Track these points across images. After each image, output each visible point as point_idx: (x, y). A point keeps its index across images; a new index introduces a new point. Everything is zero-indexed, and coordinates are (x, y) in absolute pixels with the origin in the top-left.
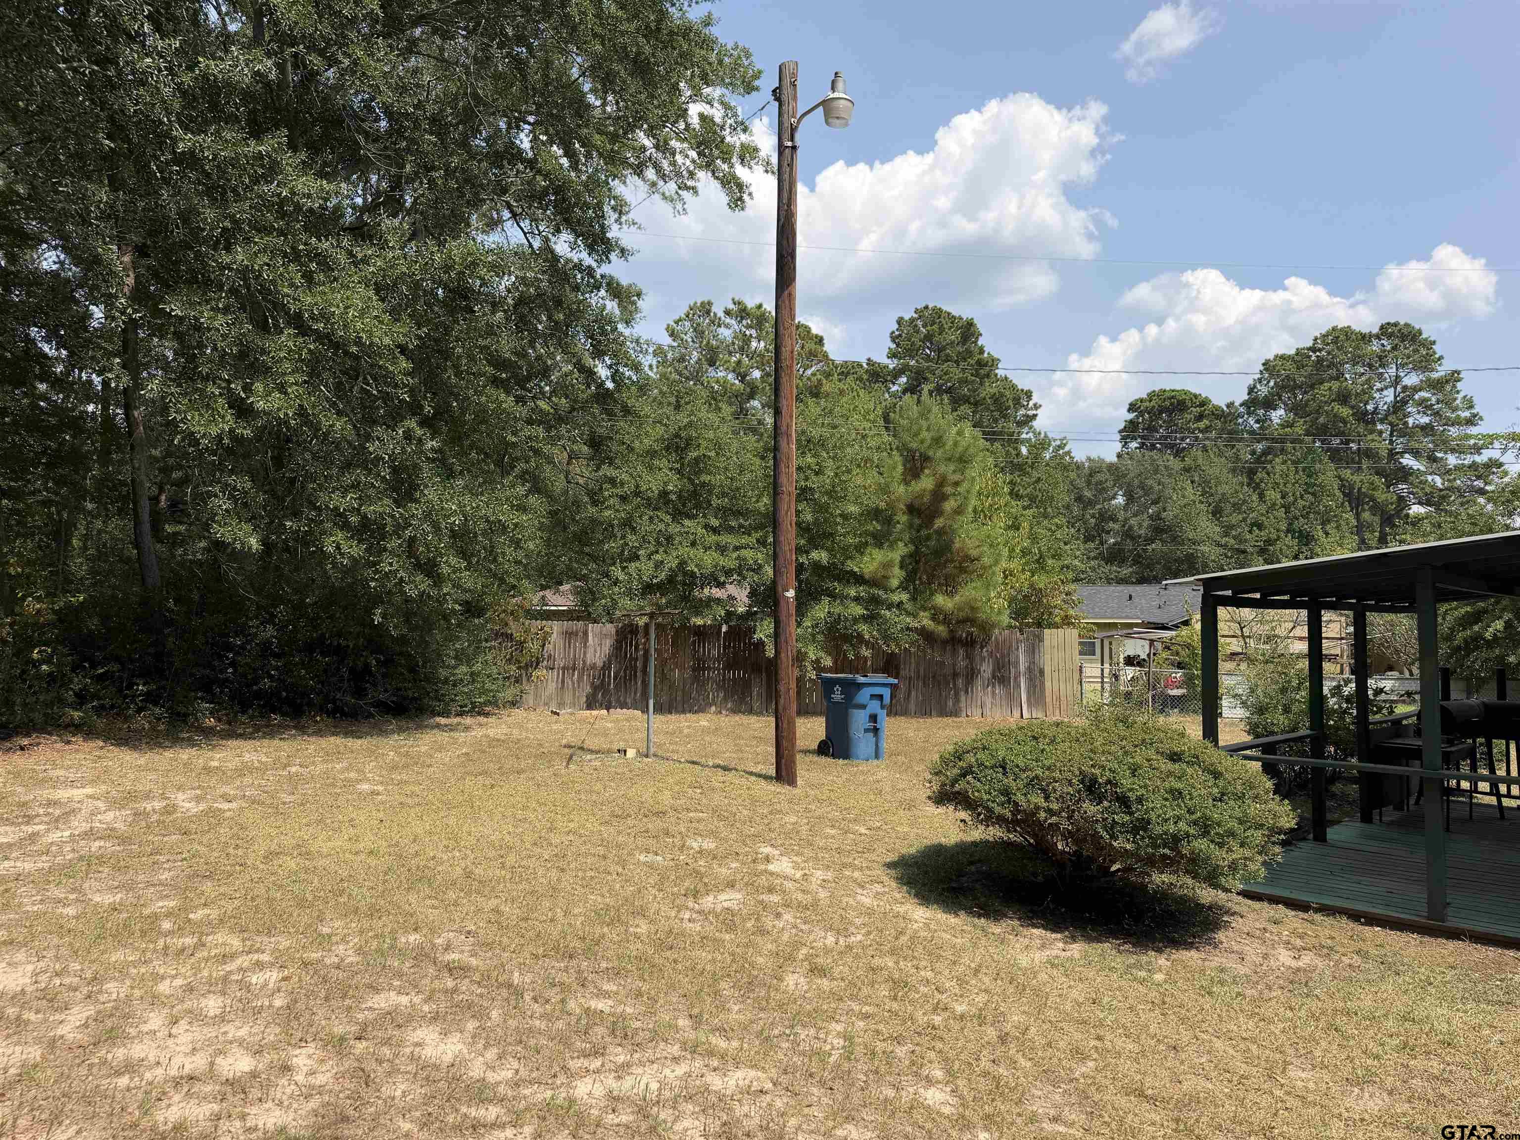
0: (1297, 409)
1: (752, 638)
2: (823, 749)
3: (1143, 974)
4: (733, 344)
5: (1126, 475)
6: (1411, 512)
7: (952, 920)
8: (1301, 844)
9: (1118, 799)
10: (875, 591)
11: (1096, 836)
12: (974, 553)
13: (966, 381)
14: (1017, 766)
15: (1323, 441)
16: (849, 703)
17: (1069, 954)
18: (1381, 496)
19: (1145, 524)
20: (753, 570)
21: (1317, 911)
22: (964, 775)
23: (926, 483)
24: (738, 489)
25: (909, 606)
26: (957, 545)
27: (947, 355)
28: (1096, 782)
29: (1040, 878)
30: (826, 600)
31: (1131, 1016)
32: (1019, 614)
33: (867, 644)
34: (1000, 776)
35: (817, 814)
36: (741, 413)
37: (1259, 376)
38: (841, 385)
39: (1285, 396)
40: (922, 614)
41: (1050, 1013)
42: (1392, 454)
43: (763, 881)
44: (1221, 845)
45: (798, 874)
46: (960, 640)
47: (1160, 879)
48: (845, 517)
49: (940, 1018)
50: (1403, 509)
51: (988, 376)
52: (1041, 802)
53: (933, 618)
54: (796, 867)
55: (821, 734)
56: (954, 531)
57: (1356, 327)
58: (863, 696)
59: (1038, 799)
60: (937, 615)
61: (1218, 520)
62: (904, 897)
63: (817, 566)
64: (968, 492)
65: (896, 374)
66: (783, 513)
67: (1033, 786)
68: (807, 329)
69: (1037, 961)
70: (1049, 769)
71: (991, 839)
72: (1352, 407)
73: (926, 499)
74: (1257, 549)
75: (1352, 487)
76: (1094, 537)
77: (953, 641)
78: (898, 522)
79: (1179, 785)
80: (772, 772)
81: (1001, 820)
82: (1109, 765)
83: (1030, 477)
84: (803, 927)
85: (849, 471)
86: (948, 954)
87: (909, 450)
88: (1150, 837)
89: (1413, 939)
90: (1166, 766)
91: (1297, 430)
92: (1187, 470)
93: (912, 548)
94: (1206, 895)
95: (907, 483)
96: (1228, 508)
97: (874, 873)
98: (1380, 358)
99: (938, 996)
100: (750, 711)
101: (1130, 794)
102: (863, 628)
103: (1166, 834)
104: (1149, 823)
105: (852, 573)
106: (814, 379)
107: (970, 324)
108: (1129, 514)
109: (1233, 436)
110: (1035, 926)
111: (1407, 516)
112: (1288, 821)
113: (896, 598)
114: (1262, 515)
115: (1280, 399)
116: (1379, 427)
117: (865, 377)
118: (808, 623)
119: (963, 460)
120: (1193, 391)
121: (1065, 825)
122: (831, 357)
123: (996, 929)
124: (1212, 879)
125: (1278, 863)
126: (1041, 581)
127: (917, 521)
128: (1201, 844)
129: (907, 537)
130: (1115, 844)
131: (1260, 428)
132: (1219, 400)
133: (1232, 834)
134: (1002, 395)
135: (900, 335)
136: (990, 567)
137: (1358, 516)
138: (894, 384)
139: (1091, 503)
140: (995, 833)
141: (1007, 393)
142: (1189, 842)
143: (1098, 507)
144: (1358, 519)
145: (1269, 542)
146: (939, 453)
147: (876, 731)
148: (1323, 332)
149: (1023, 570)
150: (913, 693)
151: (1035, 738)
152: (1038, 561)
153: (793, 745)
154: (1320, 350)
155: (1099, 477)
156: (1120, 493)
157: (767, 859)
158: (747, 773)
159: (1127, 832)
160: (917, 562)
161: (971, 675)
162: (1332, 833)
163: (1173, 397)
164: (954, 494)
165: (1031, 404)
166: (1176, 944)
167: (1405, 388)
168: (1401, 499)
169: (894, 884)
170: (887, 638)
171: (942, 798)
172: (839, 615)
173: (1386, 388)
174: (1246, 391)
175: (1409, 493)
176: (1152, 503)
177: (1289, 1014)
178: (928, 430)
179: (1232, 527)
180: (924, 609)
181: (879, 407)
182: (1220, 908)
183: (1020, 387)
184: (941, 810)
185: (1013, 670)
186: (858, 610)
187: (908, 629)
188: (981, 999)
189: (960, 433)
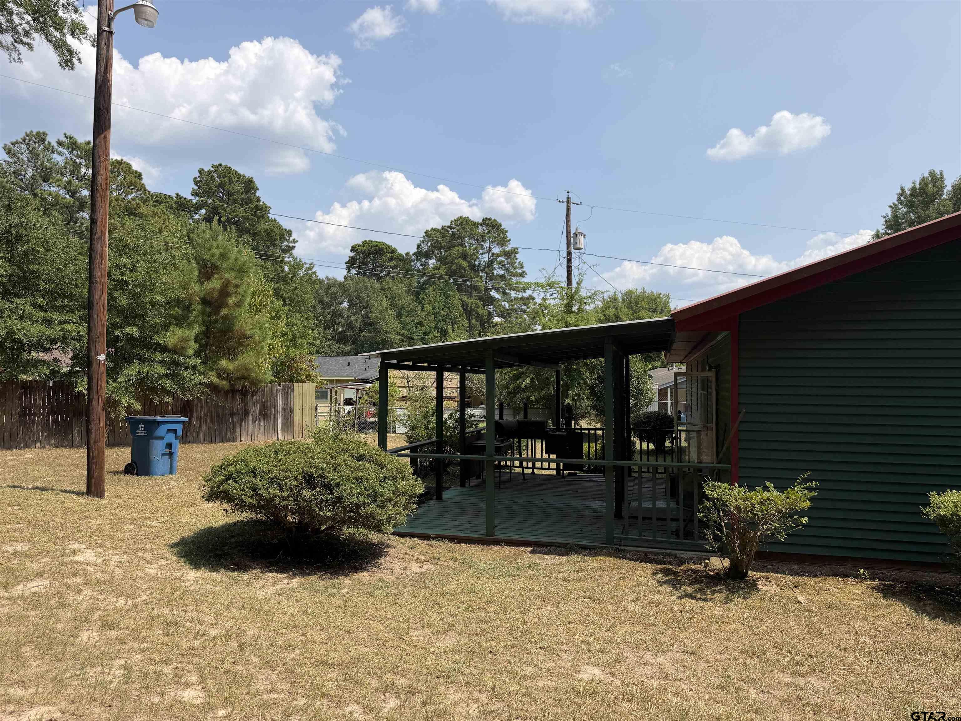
0: (441, 260)
1: (73, 390)
2: (129, 470)
3: (335, 591)
4: (66, 168)
5: (349, 290)
6: (494, 321)
7: (215, 576)
8: (429, 502)
9: (325, 486)
10: (175, 357)
11: (311, 510)
12: (249, 333)
13: (248, 219)
14: (263, 471)
15: (454, 280)
16: (151, 435)
17: (290, 586)
18: (481, 312)
19: (359, 321)
20: (76, 340)
21: (434, 539)
22: (227, 480)
23: (215, 284)
24: (63, 277)
25: (201, 368)
26: (237, 327)
27: (235, 199)
28: (313, 476)
29: (275, 541)
30: (136, 363)
31: (325, 617)
32: (278, 373)
33: (169, 393)
34: (251, 478)
35: (119, 516)
36: (71, 220)
37: (423, 239)
38: (156, 210)
39: (436, 252)
40: (210, 373)
41: (275, 625)
42: (487, 289)
43: (69, 568)
44: (383, 507)
45: (99, 561)
46: (238, 391)
47: (347, 531)
48: (153, 303)
49: (199, 642)
50: (491, 319)
51: (263, 217)
52: (276, 492)
53: (219, 376)
54: (99, 555)
55: (128, 460)
56: (235, 318)
57: (471, 218)
58: (162, 431)
59: (275, 491)
60: (221, 374)
61: (399, 320)
62: (181, 566)
63: (131, 339)
64: (245, 292)
65: (198, 207)
66: (97, 297)
67: (273, 483)
68: (129, 166)
69: (269, 593)
70: (283, 471)
71: (245, 520)
72: (469, 262)
73: (216, 295)
74: (419, 337)
75: (467, 305)
76: (330, 326)
77: (232, 392)
78: (194, 310)
79: (361, 474)
80: (84, 488)
81: (251, 507)
82: (321, 465)
83: (290, 286)
84: (100, 597)
85: (157, 272)
86: (210, 599)
87: (204, 260)
88: (342, 507)
89: (479, 547)
90: (355, 463)
91: (441, 271)
92: (383, 290)
93: (204, 328)
94: (375, 537)
95: (201, 283)
96: (405, 313)
97: (160, 552)
98: (482, 236)
99: (198, 627)
100: (72, 446)
101: (332, 482)
102: (166, 383)
103: (352, 504)
104: (342, 499)
105: (158, 344)
106: (134, 202)
107: (250, 181)
108: (350, 314)
109: (408, 272)
110: (270, 571)
111: (492, 322)
112: (420, 490)
113: (191, 362)
114: (423, 318)
115: (433, 254)
116: (481, 274)
117: (175, 206)
118: (122, 379)
119: (241, 271)
120: (388, 243)
121: (292, 505)
122: (148, 188)
123: (245, 577)
124: (377, 528)
125: (414, 514)
126: (294, 353)
127: (208, 310)
128: (372, 508)
129: (200, 320)
130: (322, 513)
131: (423, 269)
132: (402, 250)
133: (389, 500)
134: (272, 231)
135: (201, 181)
136: (260, 342)
137: (469, 322)
138: (196, 214)
139: (328, 306)
140: (246, 516)
141: (275, 230)
142: (365, 507)
143: (332, 308)
144: (470, 323)
145: (426, 334)
146: (225, 265)
147: (171, 454)
148: (456, 218)
149: (282, 346)
150: (203, 428)
151: (276, 452)
152: (291, 340)
153: (102, 468)
154: (454, 228)
155: (333, 290)
156: (346, 300)
157: (74, 553)
158: (62, 491)
159: (329, 505)
160: (208, 338)
161: (245, 413)
162: (446, 495)
163: (376, 246)
164: (235, 293)
165: (291, 239)
166: (356, 569)
167: (493, 254)
168: (490, 314)
169: (174, 558)
170: (184, 390)
171: (211, 497)
172: (147, 373)
173: (485, 253)
174: (416, 247)
175: (494, 310)
176: (364, 308)
177: (414, 599)
178: (217, 247)
179: (407, 324)
180: (212, 369)
181: (185, 228)
182: (383, 544)
183: (284, 228)
184: (212, 504)
185: (273, 410)
186: (163, 370)
187: (200, 383)
188: (230, 624)
189: (239, 252)
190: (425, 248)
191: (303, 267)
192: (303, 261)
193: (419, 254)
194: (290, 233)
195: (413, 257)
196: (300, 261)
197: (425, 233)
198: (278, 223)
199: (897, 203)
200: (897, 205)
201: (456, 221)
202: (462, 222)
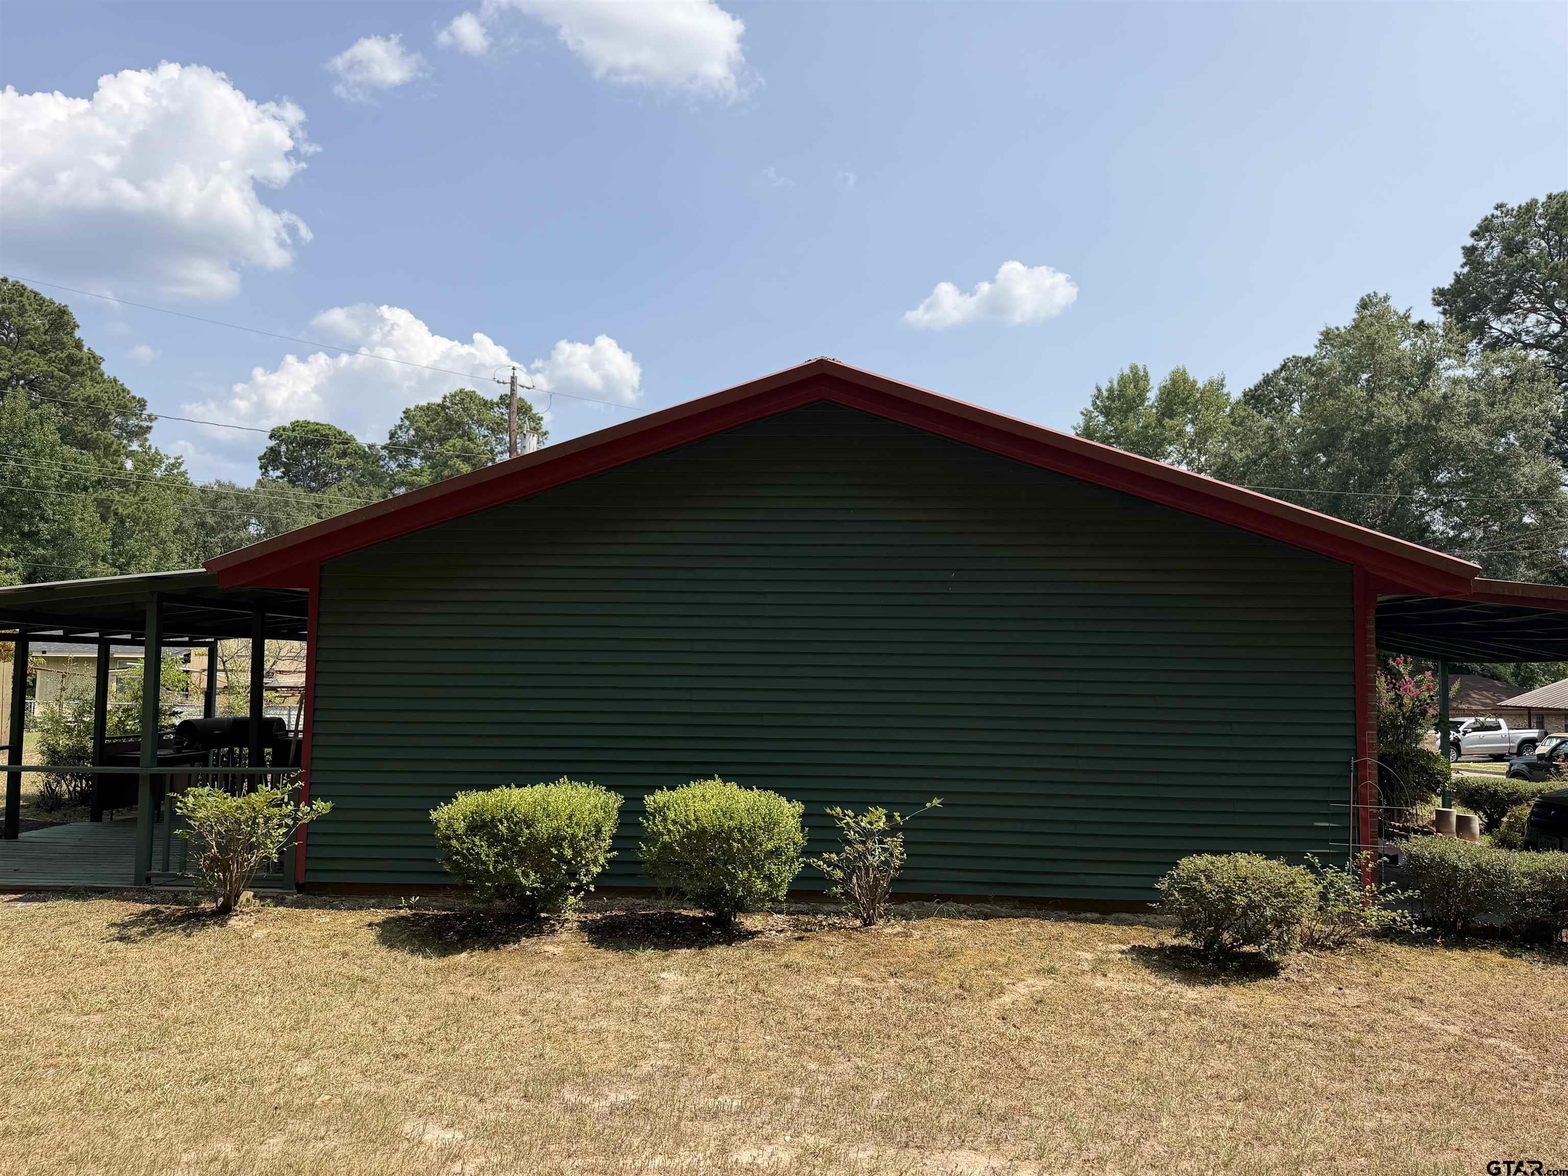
37: (400, 423)
39: (423, 446)
83: (134, 495)
98: (499, 425)
107: (63, 311)
115: (419, 448)
120: (338, 427)
132: (362, 440)
148: (452, 392)
154: (448, 408)
155: (226, 503)
156: (253, 522)
163: (317, 431)
165: (145, 414)
174: (388, 435)
183: (132, 394)
190: (404, 438)
191: (161, 462)
192: (162, 452)
193: (394, 448)
194: (142, 404)
195: (384, 453)
196: (157, 452)
197: (404, 412)
198: (122, 385)
199: (1091, 409)
200: (1091, 412)
201: (452, 396)
202: (463, 399)
